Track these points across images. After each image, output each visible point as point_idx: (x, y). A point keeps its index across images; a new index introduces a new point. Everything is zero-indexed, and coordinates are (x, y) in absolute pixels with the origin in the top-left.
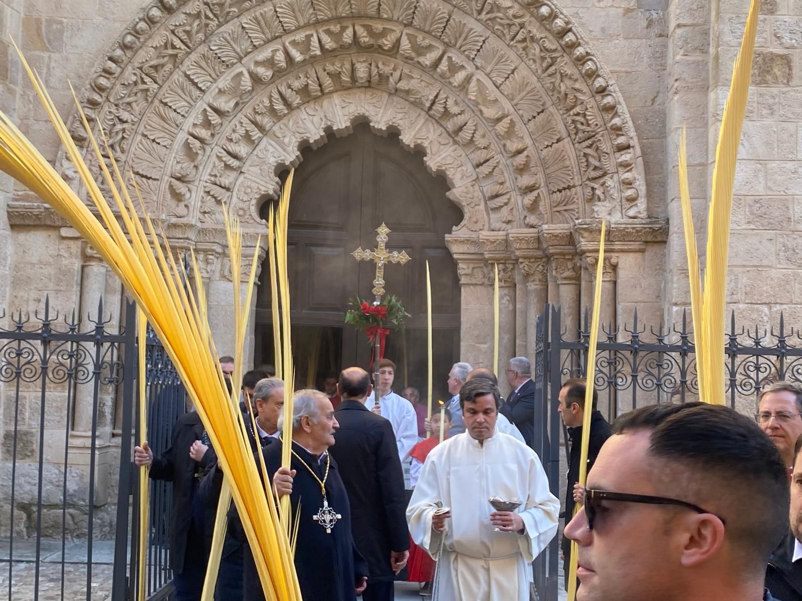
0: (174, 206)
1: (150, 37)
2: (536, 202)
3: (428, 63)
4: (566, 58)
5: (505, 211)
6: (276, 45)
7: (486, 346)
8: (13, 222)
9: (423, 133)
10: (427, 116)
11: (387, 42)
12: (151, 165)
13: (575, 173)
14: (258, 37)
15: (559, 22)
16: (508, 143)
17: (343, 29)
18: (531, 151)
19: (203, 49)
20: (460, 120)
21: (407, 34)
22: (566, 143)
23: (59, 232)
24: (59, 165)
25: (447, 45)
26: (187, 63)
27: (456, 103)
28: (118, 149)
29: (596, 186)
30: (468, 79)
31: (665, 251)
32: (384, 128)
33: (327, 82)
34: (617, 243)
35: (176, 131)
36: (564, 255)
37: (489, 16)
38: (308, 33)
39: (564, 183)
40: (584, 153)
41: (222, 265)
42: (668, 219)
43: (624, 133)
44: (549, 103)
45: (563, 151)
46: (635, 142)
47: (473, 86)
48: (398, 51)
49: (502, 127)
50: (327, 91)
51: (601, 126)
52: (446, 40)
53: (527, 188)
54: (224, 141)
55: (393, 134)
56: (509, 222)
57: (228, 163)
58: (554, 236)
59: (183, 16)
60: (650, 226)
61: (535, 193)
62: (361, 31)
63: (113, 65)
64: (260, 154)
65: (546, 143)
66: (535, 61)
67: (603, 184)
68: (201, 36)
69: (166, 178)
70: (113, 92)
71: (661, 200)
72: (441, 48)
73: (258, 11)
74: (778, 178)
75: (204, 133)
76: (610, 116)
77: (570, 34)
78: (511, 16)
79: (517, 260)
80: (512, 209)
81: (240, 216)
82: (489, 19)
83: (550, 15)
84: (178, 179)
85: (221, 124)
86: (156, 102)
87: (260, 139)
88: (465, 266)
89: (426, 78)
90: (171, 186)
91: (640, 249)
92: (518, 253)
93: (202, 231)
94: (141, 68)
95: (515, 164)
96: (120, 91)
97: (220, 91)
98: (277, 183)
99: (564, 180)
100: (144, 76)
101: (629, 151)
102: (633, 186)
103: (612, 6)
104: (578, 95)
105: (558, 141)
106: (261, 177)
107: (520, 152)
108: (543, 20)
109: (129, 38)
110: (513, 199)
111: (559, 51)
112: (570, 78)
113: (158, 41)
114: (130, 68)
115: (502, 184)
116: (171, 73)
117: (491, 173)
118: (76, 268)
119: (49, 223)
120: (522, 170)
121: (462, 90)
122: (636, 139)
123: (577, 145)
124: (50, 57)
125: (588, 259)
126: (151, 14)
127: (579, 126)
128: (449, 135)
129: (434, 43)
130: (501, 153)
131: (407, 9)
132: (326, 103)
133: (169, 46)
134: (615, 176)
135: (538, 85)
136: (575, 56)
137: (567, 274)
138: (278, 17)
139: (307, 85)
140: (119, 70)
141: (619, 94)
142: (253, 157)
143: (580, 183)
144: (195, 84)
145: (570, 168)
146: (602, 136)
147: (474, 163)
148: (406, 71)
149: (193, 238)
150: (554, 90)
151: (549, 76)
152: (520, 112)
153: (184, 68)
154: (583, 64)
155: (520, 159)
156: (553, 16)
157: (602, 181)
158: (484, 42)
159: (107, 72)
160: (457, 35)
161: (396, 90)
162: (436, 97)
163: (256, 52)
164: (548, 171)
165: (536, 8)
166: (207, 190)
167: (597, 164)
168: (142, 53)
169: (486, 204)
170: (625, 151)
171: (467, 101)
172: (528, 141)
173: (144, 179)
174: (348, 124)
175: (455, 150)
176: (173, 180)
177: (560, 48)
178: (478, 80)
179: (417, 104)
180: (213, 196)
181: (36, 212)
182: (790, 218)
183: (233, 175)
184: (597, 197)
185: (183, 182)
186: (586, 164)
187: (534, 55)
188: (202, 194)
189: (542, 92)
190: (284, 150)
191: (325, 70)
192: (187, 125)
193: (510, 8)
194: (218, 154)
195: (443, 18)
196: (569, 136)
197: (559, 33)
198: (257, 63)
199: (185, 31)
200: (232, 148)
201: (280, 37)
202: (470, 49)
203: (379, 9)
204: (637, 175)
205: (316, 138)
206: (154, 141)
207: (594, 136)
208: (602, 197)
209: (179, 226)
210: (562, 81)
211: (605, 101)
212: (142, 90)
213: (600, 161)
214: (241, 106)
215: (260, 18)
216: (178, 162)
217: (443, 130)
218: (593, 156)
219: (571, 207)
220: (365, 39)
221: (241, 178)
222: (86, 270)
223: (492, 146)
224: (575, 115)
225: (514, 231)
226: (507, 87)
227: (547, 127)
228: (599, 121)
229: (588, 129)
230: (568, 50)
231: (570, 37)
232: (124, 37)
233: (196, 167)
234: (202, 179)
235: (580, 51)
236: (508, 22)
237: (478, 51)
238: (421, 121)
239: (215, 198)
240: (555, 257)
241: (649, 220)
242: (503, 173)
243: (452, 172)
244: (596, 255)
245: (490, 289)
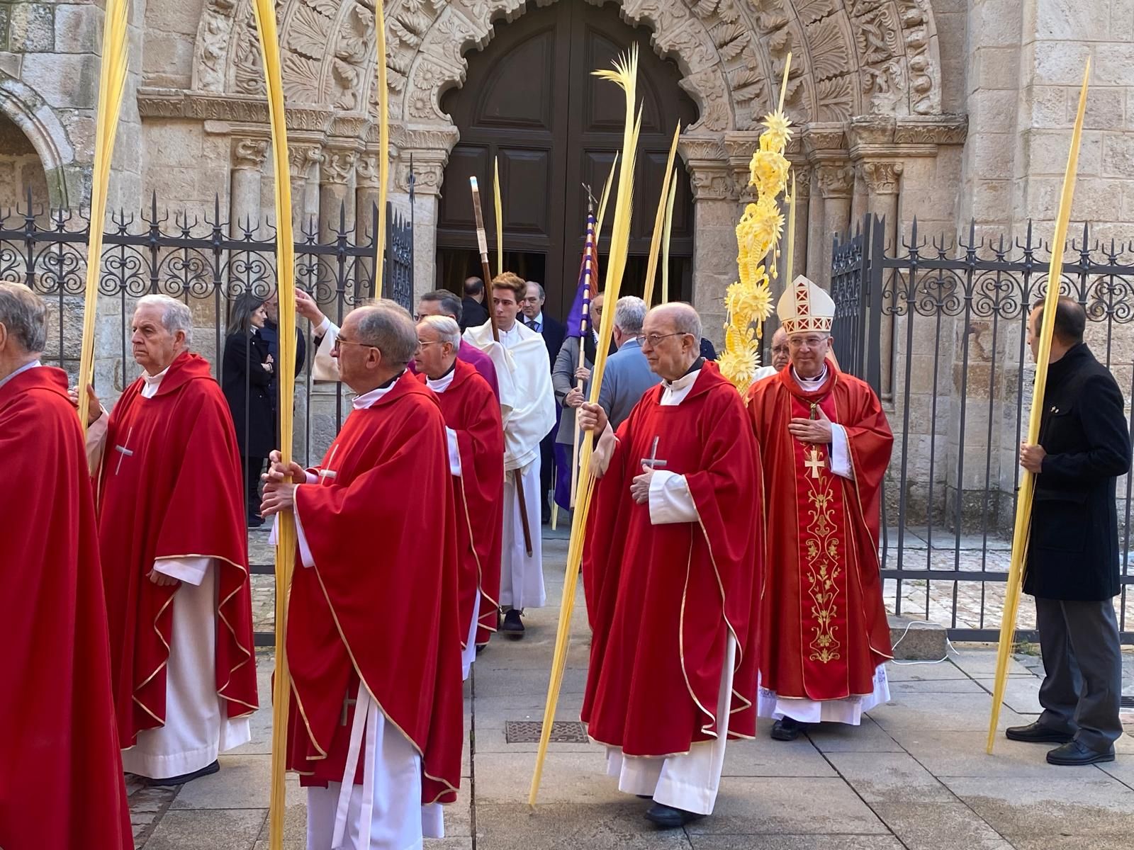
0: (338, 95)
2: (797, 92)
5: (756, 104)
7: (726, 279)
8: (145, 114)
9: (651, 3)
12: (310, 40)
13: (850, 56)
16: (763, 16)
18: (793, 26)
22: (840, 17)
23: (203, 126)
24: (201, 40)
29: (877, 73)
31: (961, 156)
34: (902, 145)
36: (834, 161)
39: (835, 68)
40: (863, 30)
41: (397, 173)
42: (967, 116)
43: (916, 5)
45: (835, 27)
46: (929, 17)
54: (399, 10)
57: (404, 39)
58: (822, 136)
60: (944, 124)
61: (796, 82)
64: (443, 29)
65: (814, 17)
67: (886, 70)
69: (329, 58)
71: (958, 91)
74: (1109, 64)
80: (765, 102)
81: (417, 109)
84: (344, 59)
87: (445, 8)
88: (702, 176)
90: (335, 69)
91: (931, 153)
95: (771, 43)
98: (464, 66)
99: (836, 65)
101: (921, 28)
102: (925, 72)
105: (830, 14)
106: (444, 58)
107: (778, 28)
110: (766, 90)
115: (752, 69)
117: (739, 55)
118: (225, 173)
119: (190, 115)
120: (780, 51)
122: (930, 13)
123: (853, 20)
125: (865, 166)
128: (687, 5)
130: (753, 29)
134: (903, 59)
137: (835, 185)
142: (434, 32)
143: (856, 68)
145: (844, 49)
146: (888, 8)
147: (717, 42)
149: (364, 137)
155: (779, 37)
157: (885, 66)
164: (814, 53)
167: (880, 44)
169: (730, 95)
170: (916, 28)
172: (790, 14)
173: (303, 59)
175: (693, 24)
176: (338, 61)
181: (174, 99)
182: (1120, 116)
183: (410, 54)
184: (877, 87)
185: (350, 63)
186: (864, 44)
188: (372, 79)
190: (474, 23)
194: (392, 27)
196: (844, 7)
200: (409, 19)
204: (931, 60)
205: (514, 8)
206: (314, 9)
207: (876, 8)
208: (884, 87)
209: (349, 121)
213: (883, 40)
216: (343, 37)
218: (874, 34)
219: (844, 99)
221: (419, 59)
222: (237, 175)
223: (741, 20)
233: (365, 44)
234: (372, 60)
239: (389, 85)
240: (823, 163)
241: (943, 116)
242: (754, 55)
243: (689, 54)
244: (876, 160)
245: (733, 205)
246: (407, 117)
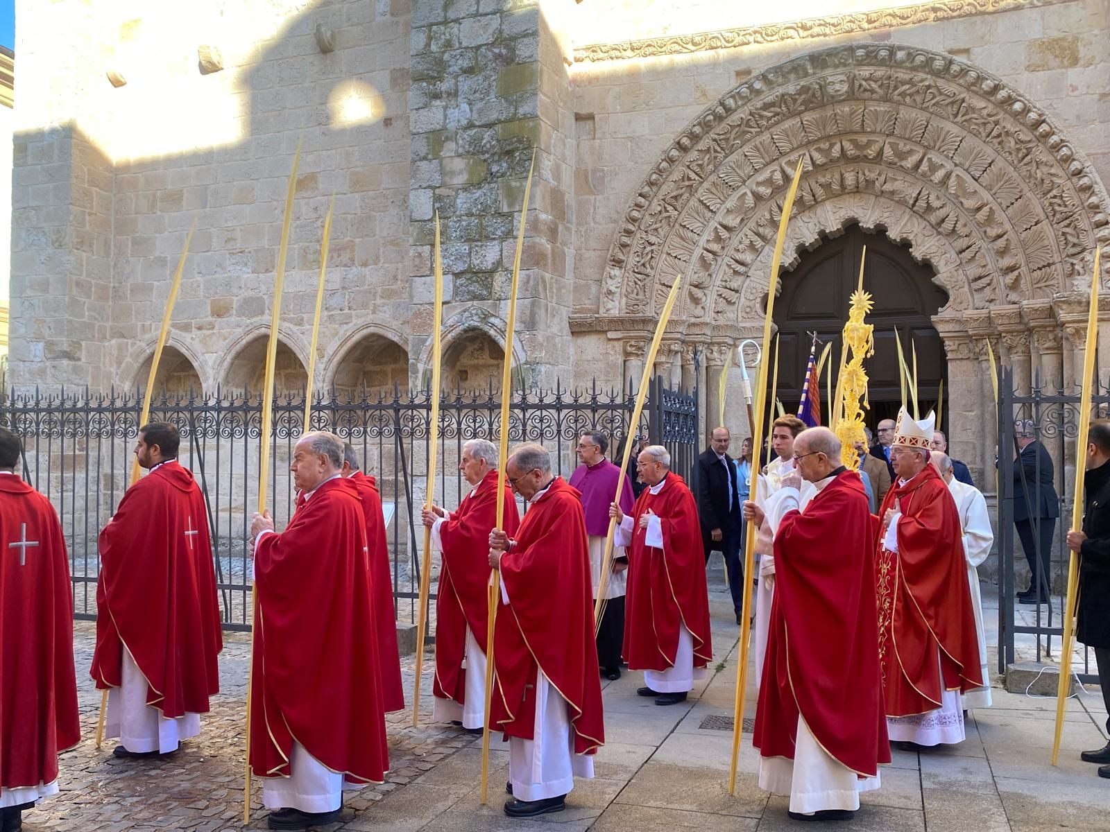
0: (693, 308)
1: (671, 173)
2: (1017, 279)
3: (909, 166)
4: (1041, 147)
5: (987, 290)
6: (775, 166)
7: (973, 414)
8: (574, 330)
9: (908, 228)
10: (912, 213)
11: (871, 152)
12: (674, 277)
13: (1054, 251)
14: (758, 161)
15: (1033, 116)
16: (988, 230)
17: (832, 146)
18: (1011, 234)
19: (713, 178)
20: (942, 213)
21: (889, 143)
22: (1045, 225)
23: (606, 335)
24: (605, 283)
25: (927, 148)
26: (701, 190)
27: (938, 198)
28: (648, 266)
29: (1075, 262)
30: (948, 176)
32: (872, 227)
33: (820, 192)
35: (693, 248)
36: (1045, 327)
37: (964, 118)
38: (801, 152)
39: (1043, 261)
40: (1063, 232)
41: (733, 355)
43: (1102, 210)
44: (1026, 189)
45: (1042, 232)
47: (952, 181)
48: (882, 159)
49: (981, 216)
50: (819, 200)
51: (1078, 206)
52: (926, 144)
53: (1007, 269)
54: (732, 252)
55: (881, 230)
56: (991, 301)
57: (736, 270)
58: (1034, 310)
59: (696, 153)
61: (1016, 273)
62: (847, 145)
63: (643, 200)
64: (764, 260)
65: (1025, 227)
66: (1010, 153)
67: (1082, 259)
68: (711, 167)
69: (686, 286)
70: (644, 221)
72: (922, 151)
73: (758, 140)
75: (715, 247)
76: (1087, 195)
77: (1044, 125)
78: (985, 116)
79: (1000, 335)
80: (995, 289)
82: (965, 121)
83: (1024, 110)
84: (696, 286)
85: (730, 238)
86: (677, 226)
87: (763, 247)
88: (951, 343)
89: (908, 178)
90: (690, 293)
92: (1000, 328)
93: (716, 328)
94: (664, 200)
95: (995, 247)
96: (648, 220)
97: (728, 210)
98: (779, 283)
99: (1044, 259)
100: (666, 205)
101: (1107, 226)
103: (1087, 93)
104: (1055, 179)
105: (1037, 223)
106: (763, 279)
107: (1000, 236)
108: (1016, 116)
109: (654, 176)
110: (995, 281)
111: (1034, 142)
112: (1046, 165)
113: (676, 176)
114: (655, 200)
115: (984, 266)
116: (688, 201)
117: (973, 258)
118: (620, 363)
119: (599, 329)
120: (1002, 253)
121: (942, 186)
123: (1055, 226)
124: (595, 199)
125: (1068, 330)
126: (670, 155)
127: (1057, 208)
128: (933, 227)
129: (914, 148)
130: (983, 239)
131: (887, 122)
132: (819, 210)
133: (686, 179)
134: (1095, 251)
135: (1015, 174)
136: (1050, 145)
137: (1048, 344)
138: (774, 143)
139: (802, 197)
140: (647, 203)
141: (1096, 174)
142: (757, 263)
143: (1060, 260)
144: (708, 207)
145: (1049, 247)
146: (1080, 215)
147: (957, 250)
148: (890, 175)
149: (709, 334)
150: (1030, 176)
151: (1025, 165)
152: (999, 200)
153: (698, 195)
154: (1058, 151)
155: (1001, 243)
156: (1026, 110)
157: (1081, 256)
158: (961, 141)
159: (638, 206)
160: (936, 138)
161: (882, 192)
162: (919, 194)
163: (757, 175)
164: (1027, 252)
165: (1009, 105)
166: (719, 293)
167: (1076, 241)
168: (664, 187)
169: (970, 286)
170: (1103, 227)
171: (948, 195)
172: (1008, 226)
174: (840, 226)
175: (939, 240)
176: (692, 287)
177: (1034, 139)
178: (957, 175)
179: (901, 202)
180: (724, 298)
181: (589, 321)
183: (741, 278)
184: (1076, 272)
185: (700, 288)
186: (1064, 242)
187: (1010, 147)
188: (715, 297)
189: (1019, 180)
190: (784, 254)
191: (817, 182)
192: (702, 242)
193: (984, 108)
194: (728, 263)
195: (921, 125)
196: (1047, 218)
197: (1033, 125)
198: (758, 184)
199: (698, 165)
200: (739, 256)
201: (777, 159)
202: (948, 149)
203: (863, 125)
205: (811, 242)
206: (676, 257)
207: (1071, 216)
208: (1081, 271)
209: (698, 325)
210: (1037, 168)
211: (1081, 182)
212: (666, 217)
213: (1078, 238)
214: (746, 222)
215: (759, 146)
216: (695, 273)
217: (927, 224)
218: (1071, 235)
219: (1051, 283)
220: (851, 151)
221: (748, 280)
222: (627, 363)
223: (974, 234)
224: (1051, 198)
225: (995, 308)
226: (986, 179)
227: (1026, 211)
228: (1077, 202)
229: (1066, 210)
230: (1042, 140)
231: (1044, 128)
232: (651, 176)
233: (710, 275)
234: (715, 284)
235: (1054, 139)
236: (983, 121)
237: (956, 150)
238: (906, 217)
239: (726, 299)
240: (1037, 329)
242: (985, 256)
243: (937, 260)
244: (1076, 325)
245: (976, 363)
246: (740, 319)
